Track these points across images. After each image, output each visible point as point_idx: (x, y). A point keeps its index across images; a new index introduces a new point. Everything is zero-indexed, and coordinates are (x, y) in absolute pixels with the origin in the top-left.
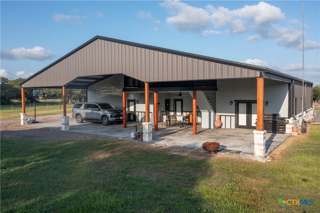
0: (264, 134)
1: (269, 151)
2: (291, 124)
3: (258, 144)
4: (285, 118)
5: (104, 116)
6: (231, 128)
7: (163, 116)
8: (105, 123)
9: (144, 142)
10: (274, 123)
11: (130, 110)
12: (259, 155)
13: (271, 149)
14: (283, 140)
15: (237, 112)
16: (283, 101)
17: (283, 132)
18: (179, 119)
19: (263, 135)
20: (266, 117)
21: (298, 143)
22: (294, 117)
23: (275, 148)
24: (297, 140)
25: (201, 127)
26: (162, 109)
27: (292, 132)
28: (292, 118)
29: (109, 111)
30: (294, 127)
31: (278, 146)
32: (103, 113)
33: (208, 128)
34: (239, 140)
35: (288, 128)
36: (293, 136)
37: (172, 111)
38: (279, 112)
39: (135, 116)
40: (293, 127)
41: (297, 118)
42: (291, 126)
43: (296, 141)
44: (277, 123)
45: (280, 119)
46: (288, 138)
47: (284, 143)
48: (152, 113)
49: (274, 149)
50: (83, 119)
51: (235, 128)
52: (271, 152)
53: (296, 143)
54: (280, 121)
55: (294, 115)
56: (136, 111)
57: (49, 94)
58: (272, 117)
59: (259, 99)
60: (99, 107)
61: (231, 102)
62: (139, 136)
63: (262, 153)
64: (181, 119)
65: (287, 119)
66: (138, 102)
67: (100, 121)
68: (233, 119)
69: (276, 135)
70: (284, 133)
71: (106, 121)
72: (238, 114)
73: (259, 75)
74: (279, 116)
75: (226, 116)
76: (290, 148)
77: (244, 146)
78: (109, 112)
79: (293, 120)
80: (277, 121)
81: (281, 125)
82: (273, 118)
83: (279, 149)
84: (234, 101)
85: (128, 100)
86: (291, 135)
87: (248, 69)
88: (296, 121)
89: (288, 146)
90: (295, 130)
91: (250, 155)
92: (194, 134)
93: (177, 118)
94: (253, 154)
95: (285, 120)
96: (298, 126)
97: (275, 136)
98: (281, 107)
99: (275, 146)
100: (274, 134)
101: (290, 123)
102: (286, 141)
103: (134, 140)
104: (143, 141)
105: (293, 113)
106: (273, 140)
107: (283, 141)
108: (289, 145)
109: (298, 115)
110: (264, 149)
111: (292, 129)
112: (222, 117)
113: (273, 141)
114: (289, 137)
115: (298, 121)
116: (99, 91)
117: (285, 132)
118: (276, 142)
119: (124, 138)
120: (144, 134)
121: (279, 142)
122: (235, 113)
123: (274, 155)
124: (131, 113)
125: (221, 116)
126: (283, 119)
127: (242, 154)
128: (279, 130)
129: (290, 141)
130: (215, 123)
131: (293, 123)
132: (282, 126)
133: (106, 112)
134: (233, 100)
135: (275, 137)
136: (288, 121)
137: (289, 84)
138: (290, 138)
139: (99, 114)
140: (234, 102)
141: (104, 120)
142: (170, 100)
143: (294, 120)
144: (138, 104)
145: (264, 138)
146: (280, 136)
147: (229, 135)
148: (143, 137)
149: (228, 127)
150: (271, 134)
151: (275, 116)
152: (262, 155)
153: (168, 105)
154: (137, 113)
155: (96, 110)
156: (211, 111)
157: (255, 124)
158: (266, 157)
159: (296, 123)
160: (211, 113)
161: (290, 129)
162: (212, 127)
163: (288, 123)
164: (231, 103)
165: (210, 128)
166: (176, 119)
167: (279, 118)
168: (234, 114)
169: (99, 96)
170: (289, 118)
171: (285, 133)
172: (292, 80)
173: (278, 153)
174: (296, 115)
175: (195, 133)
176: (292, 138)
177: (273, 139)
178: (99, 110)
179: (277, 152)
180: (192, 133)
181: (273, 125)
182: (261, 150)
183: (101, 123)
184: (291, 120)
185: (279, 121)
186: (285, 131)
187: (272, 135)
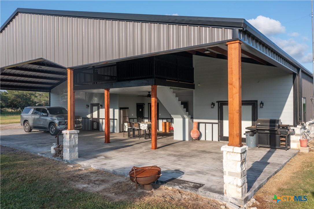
0: (244, 153)
1: (256, 185)
2: (298, 135)
3: (231, 174)
4: (288, 125)
5: (52, 123)
6: (212, 140)
7: (125, 123)
8: (53, 133)
9: (64, 161)
10: (273, 133)
11: (94, 117)
12: (233, 197)
13: (261, 180)
14: (286, 161)
15: (221, 118)
16: (286, 101)
17: (286, 147)
18: (143, 127)
19: (240, 155)
20: (259, 124)
21: (311, 166)
22: (302, 124)
23: (270, 177)
24: (309, 160)
25: (173, 138)
26: (133, 115)
27: (300, 147)
28: (299, 127)
29: (57, 117)
30: (304, 139)
31: (276, 173)
32: (51, 119)
33: (182, 140)
34: (214, 159)
35: (294, 141)
36: (303, 153)
37: (146, 118)
38: (279, 117)
39: (98, 123)
40: (302, 139)
41: (307, 127)
42: (299, 138)
43: (308, 162)
44: (276, 132)
45: (281, 128)
46: (293, 157)
47: (286, 166)
48: (117, 119)
49: (268, 179)
50: (31, 127)
51: (219, 141)
52: (259, 188)
53: (308, 166)
54: (281, 130)
55: (303, 122)
56: (100, 118)
57: (40, 103)
58: (268, 124)
59: (231, 84)
60: (48, 111)
61: (212, 104)
62: (59, 151)
63: (238, 192)
64: (145, 128)
65: (292, 128)
66: (102, 107)
67: (47, 129)
68: (216, 127)
69: (276, 151)
70: (288, 149)
71: (54, 129)
72: (222, 121)
73: (230, 37)
74: (280, 124)
75: (205, 123)
76: (297, 177)
77: (214, 173)
78: (56, 119)
79: (301, 129)
80: (276, 130)
81: (282, 137)
82: (270, 126)
83: (276, 180)
84: (217, 102)
85: (91, 104)
86: (299, 152)
87: (211, 28)
88: (306, 131)
89: (294, 173)
90: (305, 144)
91: (216, 195)
92: (153, 149)
93: (141, 126)
94: (221, 192)
95: (289, 128)
96: (308, 138)
97: (273, 152)
98: (282, 109)
99: (269, 173)
100: (272, 150)
101: (296, 133)
102: (291, 163)
103: (53, 158)
104: (64, 159)
105: (300, 119)
106: (268, 161)
107: (285, 164)
108: (295, 171)
109: (308, 123)
110: (244, 184)
111: (299, 143)
112: (201, 125)
113: (269, 163)
114: (295, 155)
115: (308, 132)
116: (62, 94)
117: (288, 147)
118: (274, 164)
119: (43, 154)
120: (64, 148)
121: (278, 164)
122: (218, 119)
123: (265, 193)
124: (95, 121)
125: (199, 123)
126: (286, 127)
127: (201, 192)
128: (280, 143)
129: (297, 164)
130: (191, 134)
131: (302, 134)
132: (285, 137)
133: (54, 118)
134: (215, 102)
135: (274, 155)
136: (294, 130)
137: (294, 75)
138: (297, 158)
139: (46, 120)
140: (216, 104)
141: (51, 128)
142: (144, 104)
143: (303, 130)
144: (102, 108)
145: (243, 162)
146: (282, 154)
147: (204, 152)
148: (64, 153)
149: (209, 138)
150: (268, 149)
151: (274, 122)
152: (239, 196)
153: (140, 110)
154: (101, 120)
155: (43, 115)
156: (185, 116)
157: (244, 134)
158: (246, 200)
159: (306, 134)
160: (186, 119)
161: (297, 142)
162: (187, 139)
163: (293, 133)
164: (212, 106)
165: (184, 140)
166: (139, 127)
167: (279, 126)
168: (217, 121)
169: (62, 99)
170: (295, 126)
171: (290, 148)
172: (298, 69)
173: (275, 190)
174: (305, 121)
175: (154, 147)
176: (301, 157)
177: (269, 158)
178: (47, 116)
179: (272, 187)
180: (150, 146)
181: (270, 135)
182: (237, 185)
183: (48, 132)
184: (298, 130)
185: (279, 130)
186: (290, 146)
187: (269, 152)
